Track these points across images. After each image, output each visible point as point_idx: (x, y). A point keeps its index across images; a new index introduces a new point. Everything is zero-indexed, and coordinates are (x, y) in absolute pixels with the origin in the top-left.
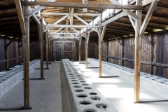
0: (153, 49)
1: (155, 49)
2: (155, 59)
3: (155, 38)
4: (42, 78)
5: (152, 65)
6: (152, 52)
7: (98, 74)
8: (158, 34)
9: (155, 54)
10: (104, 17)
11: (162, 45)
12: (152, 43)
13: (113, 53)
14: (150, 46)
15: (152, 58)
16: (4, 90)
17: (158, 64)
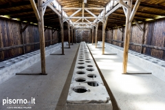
0: (144, 35)
1: (146, 35)
2: (145, 42)
3: (147, 26)
4: (63, 54)
5: (143, 47)
6: (144, 37)
7: (102, 52)
8: (149, 22)
9: (146, 38)
10: (107, 10)
11: (151, 31)
12: (144, 30)
13: (115, 37)
14: (142, 32)
15: (143, 41)
16: (34, 61)
17: (147, 46)
